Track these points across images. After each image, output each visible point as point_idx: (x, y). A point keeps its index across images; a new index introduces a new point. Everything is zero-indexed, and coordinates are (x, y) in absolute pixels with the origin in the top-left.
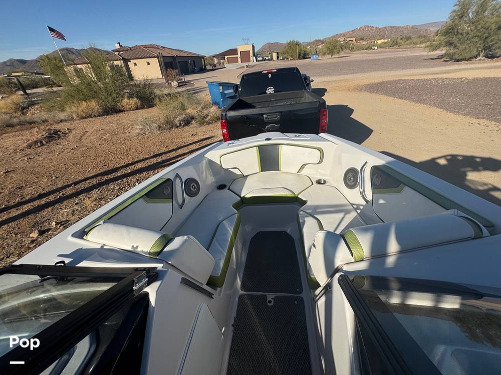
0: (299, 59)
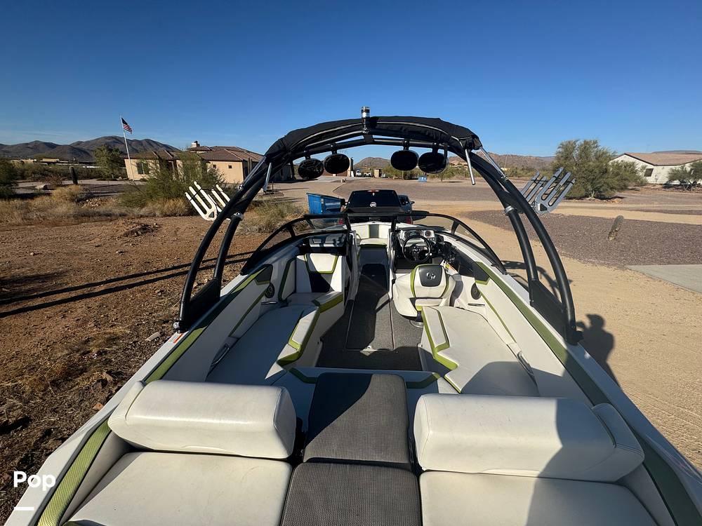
0: (405, 179)
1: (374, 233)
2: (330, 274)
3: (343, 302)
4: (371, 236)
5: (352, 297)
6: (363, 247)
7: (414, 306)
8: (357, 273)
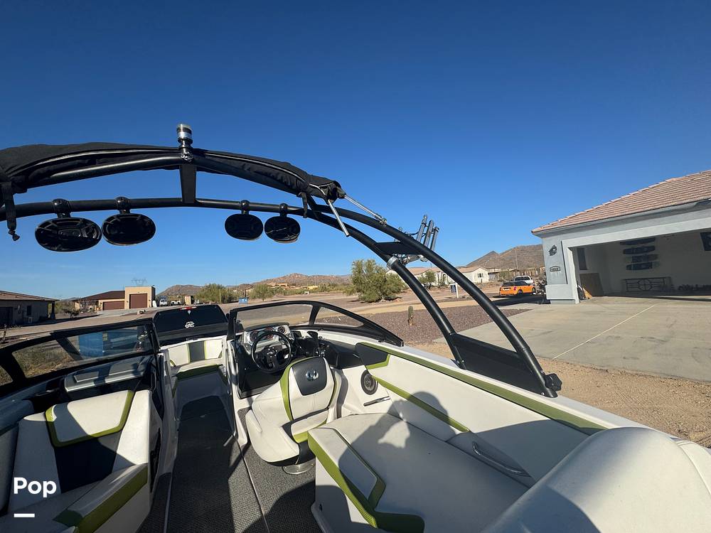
1: (196, 353)
2: (115, 434)
3: (147, 486)
4: (192, 360)
5: (166, 467)
6: (182, 376)
7: (292, 437)
8: (173, 420)
